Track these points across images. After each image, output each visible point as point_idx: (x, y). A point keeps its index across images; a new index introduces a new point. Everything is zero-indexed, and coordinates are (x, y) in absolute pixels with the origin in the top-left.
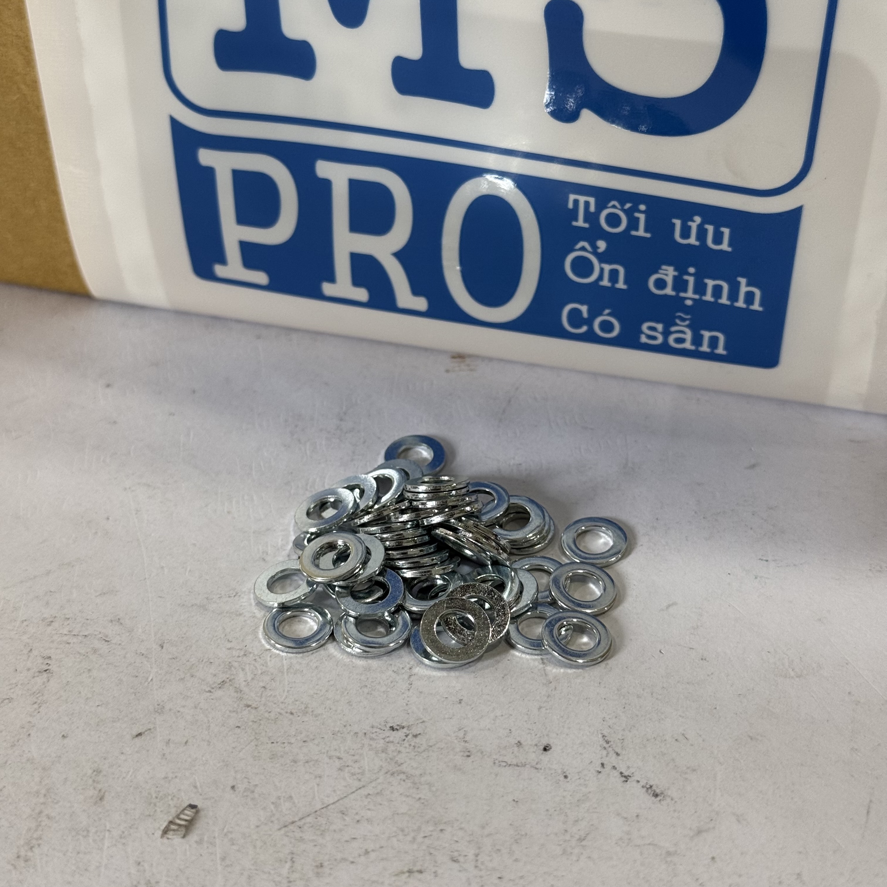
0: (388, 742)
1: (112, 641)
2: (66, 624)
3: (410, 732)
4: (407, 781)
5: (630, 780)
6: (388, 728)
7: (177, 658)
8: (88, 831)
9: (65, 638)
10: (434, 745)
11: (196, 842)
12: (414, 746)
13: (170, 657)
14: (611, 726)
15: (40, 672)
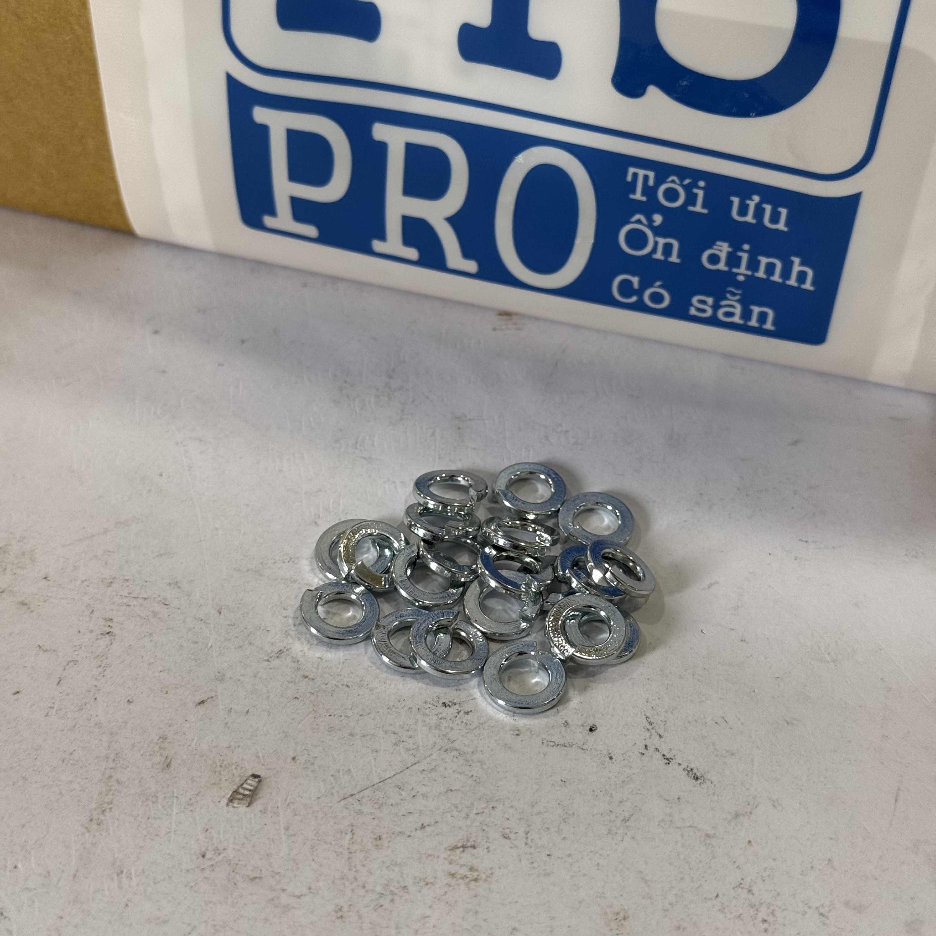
0: (441, 719)
1: (171, 605)
2: (125, 585)
3: (462, 708)
4: (459, 758)
5: (672, 762)
6: (441, 704)
7: (234, 624)
8: (157, 797)
9: (125, 600)
10: (485, 723)
11: (261, 811)
12: (465, 723)
13: (229, 623)
14: (654, 708)
15: (102, 634)
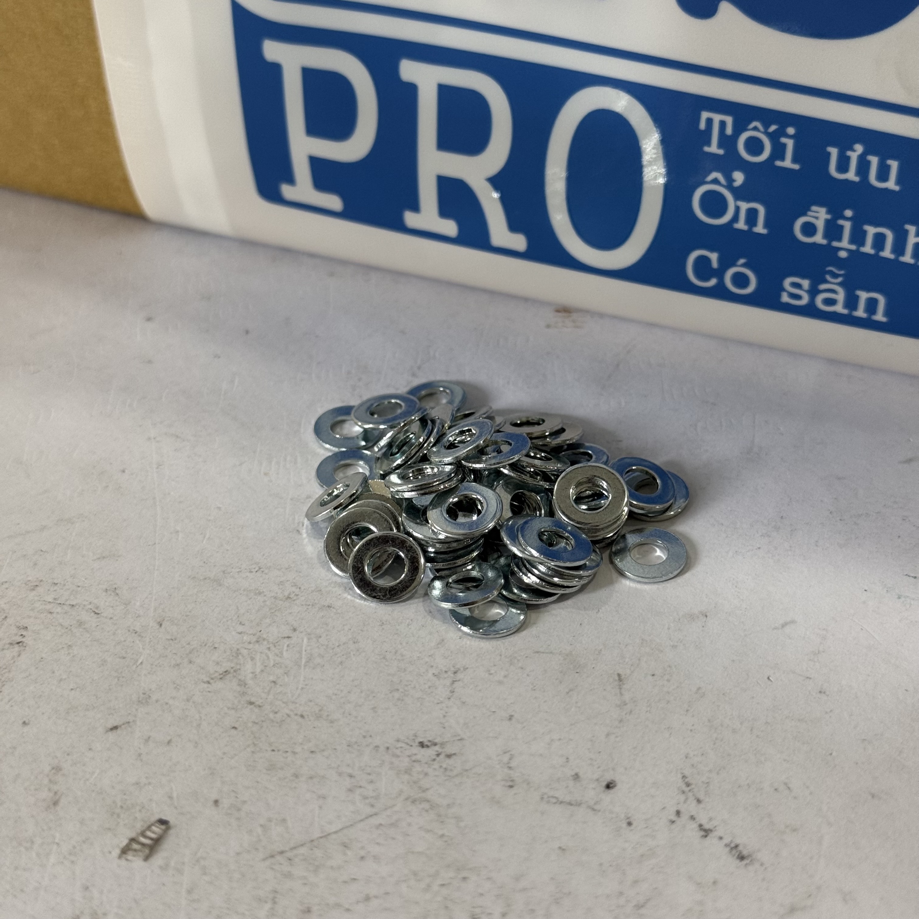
0: (414, 761)
2: (52, 589)
3: (443, 750)
4: (430, 811)
5: (711, 835)
6: (417, 744)
7: (175, 639)
8: (33, 842)
9: (48, 607)
10: (471, 769)
11: (160, 867)
12: (445, 769)
13: (169, 637)
14: (695, 765)
15: (11, 644)
